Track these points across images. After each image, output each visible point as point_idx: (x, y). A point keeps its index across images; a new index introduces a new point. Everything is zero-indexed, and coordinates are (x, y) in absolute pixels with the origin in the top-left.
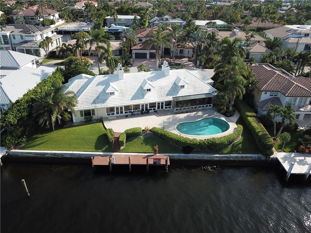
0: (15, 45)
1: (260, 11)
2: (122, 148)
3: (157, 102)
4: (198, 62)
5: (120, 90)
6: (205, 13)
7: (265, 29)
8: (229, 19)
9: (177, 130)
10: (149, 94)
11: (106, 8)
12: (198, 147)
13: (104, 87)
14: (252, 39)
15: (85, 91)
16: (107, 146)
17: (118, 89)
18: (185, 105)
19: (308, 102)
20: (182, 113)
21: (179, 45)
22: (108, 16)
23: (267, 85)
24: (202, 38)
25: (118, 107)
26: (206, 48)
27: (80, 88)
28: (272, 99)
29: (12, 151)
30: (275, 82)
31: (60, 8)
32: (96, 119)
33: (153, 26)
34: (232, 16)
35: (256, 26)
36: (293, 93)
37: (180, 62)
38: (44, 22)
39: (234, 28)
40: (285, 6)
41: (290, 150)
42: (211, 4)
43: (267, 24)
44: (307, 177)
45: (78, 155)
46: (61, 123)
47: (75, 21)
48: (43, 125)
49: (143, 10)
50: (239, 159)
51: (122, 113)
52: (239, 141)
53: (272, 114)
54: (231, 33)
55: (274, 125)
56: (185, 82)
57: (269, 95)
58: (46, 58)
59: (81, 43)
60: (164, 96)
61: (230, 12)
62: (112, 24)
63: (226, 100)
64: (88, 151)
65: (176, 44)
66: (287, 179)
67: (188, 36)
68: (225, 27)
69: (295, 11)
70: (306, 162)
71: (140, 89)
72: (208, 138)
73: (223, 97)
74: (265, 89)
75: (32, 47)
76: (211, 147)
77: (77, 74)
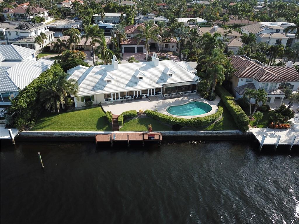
0: (11, 41)
1: (237, 9)
2: (120, 127)
3: (149, 89)
4: (182, 56)
5: (116, 79)
6: (186, 11)
7: (242, 26)
8: (209, 17)
9: (167, 112)
10: (141, 82)
11: (93, 6)
12: (185, 125)
13: (101, 76)
14: (230, 34)
15: (85, 79)
16: (107, 126)
17: (114, 78)
18: (173, 91)
19: (277, 87)
20: (171, 98)
21: (164, 40)
22: (95, 13)
23: (243, 73)
24: (185, 33)
25: (115, 94)
26: (189, 43)
27: (80, 77)
28: (248, 85)
29: (23, 132)
30: (250, 70)
31: (48, 6)
32: (95, 104)
33: (139, 23)
34: (211, 14)
35: (233, 23)
36: (265, 79)
37: (166, 56)
38: (34, 20)
39: (214, 25)
40: (259, 5)
41: (263, 126)
42: (191, 3)
43: (243, 21)
44: (277, 147)
45: (82, 134)
46: (65, 108)
47: (64, 18)
48: (49, 110)
49: (128, 8)
50: (221, 134)
51: (118, 98)
52: (220, 120)
53: (248, 97)
54: (210, 29)
55: (249, 106)
56: (173, 71)
57: (245, 81)
58: (41, 53)
59: (74, 38)
60: (155, 83)
61: (209, 10)
62: (100, 22)
63: (208, 86)
64: (91, 130)
65: (162, 39)
66: (261, 149)
67: (172, 32)
68: (205, 24)
69: (269, 9)
70: (276, 135)
71: (134, 77)
72: (194, 117)
73: (206, 84)
74: (242, 76)
75: (27, 43)
76: (197, 125)
77: (74, 65)
